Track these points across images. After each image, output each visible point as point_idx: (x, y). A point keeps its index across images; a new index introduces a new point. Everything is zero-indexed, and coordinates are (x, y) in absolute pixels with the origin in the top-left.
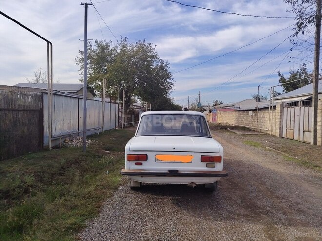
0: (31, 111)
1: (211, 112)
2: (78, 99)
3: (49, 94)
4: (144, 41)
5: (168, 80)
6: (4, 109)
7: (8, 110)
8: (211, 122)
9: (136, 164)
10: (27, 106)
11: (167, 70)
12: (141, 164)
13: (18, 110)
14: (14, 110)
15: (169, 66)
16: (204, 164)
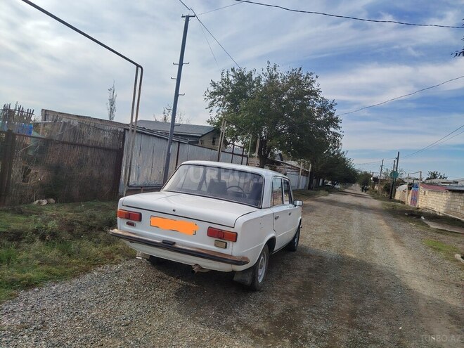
0: (106, 149)
1: (410, 189)
2: (179, 142)
3: (130, 131)
4: (300, 69)
5: (332, 129)
6: (69, 143)
7: (74, 145)
8: (409, 204)
9: (128, 223)
10: (101, 143)
11: (331, 114)
12: (132, 225)
13: (87, 146)
14: (81, 145)
15: (335, 107)
16: (213, 240)
